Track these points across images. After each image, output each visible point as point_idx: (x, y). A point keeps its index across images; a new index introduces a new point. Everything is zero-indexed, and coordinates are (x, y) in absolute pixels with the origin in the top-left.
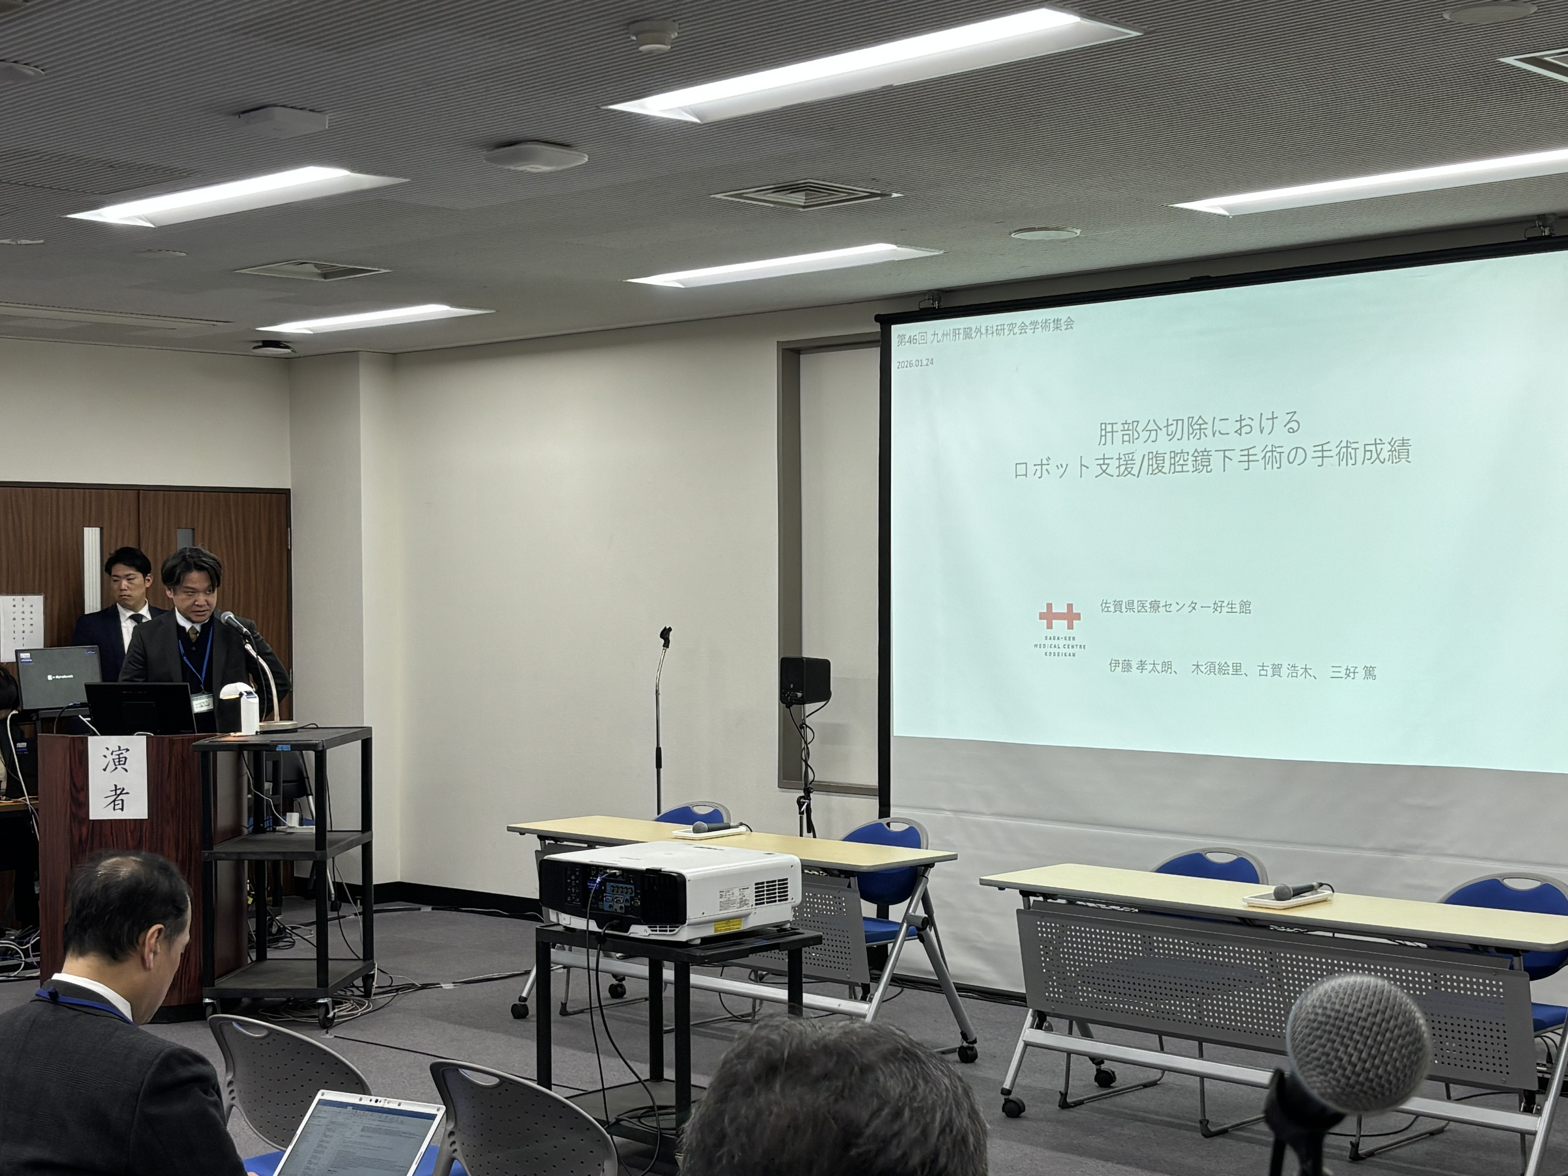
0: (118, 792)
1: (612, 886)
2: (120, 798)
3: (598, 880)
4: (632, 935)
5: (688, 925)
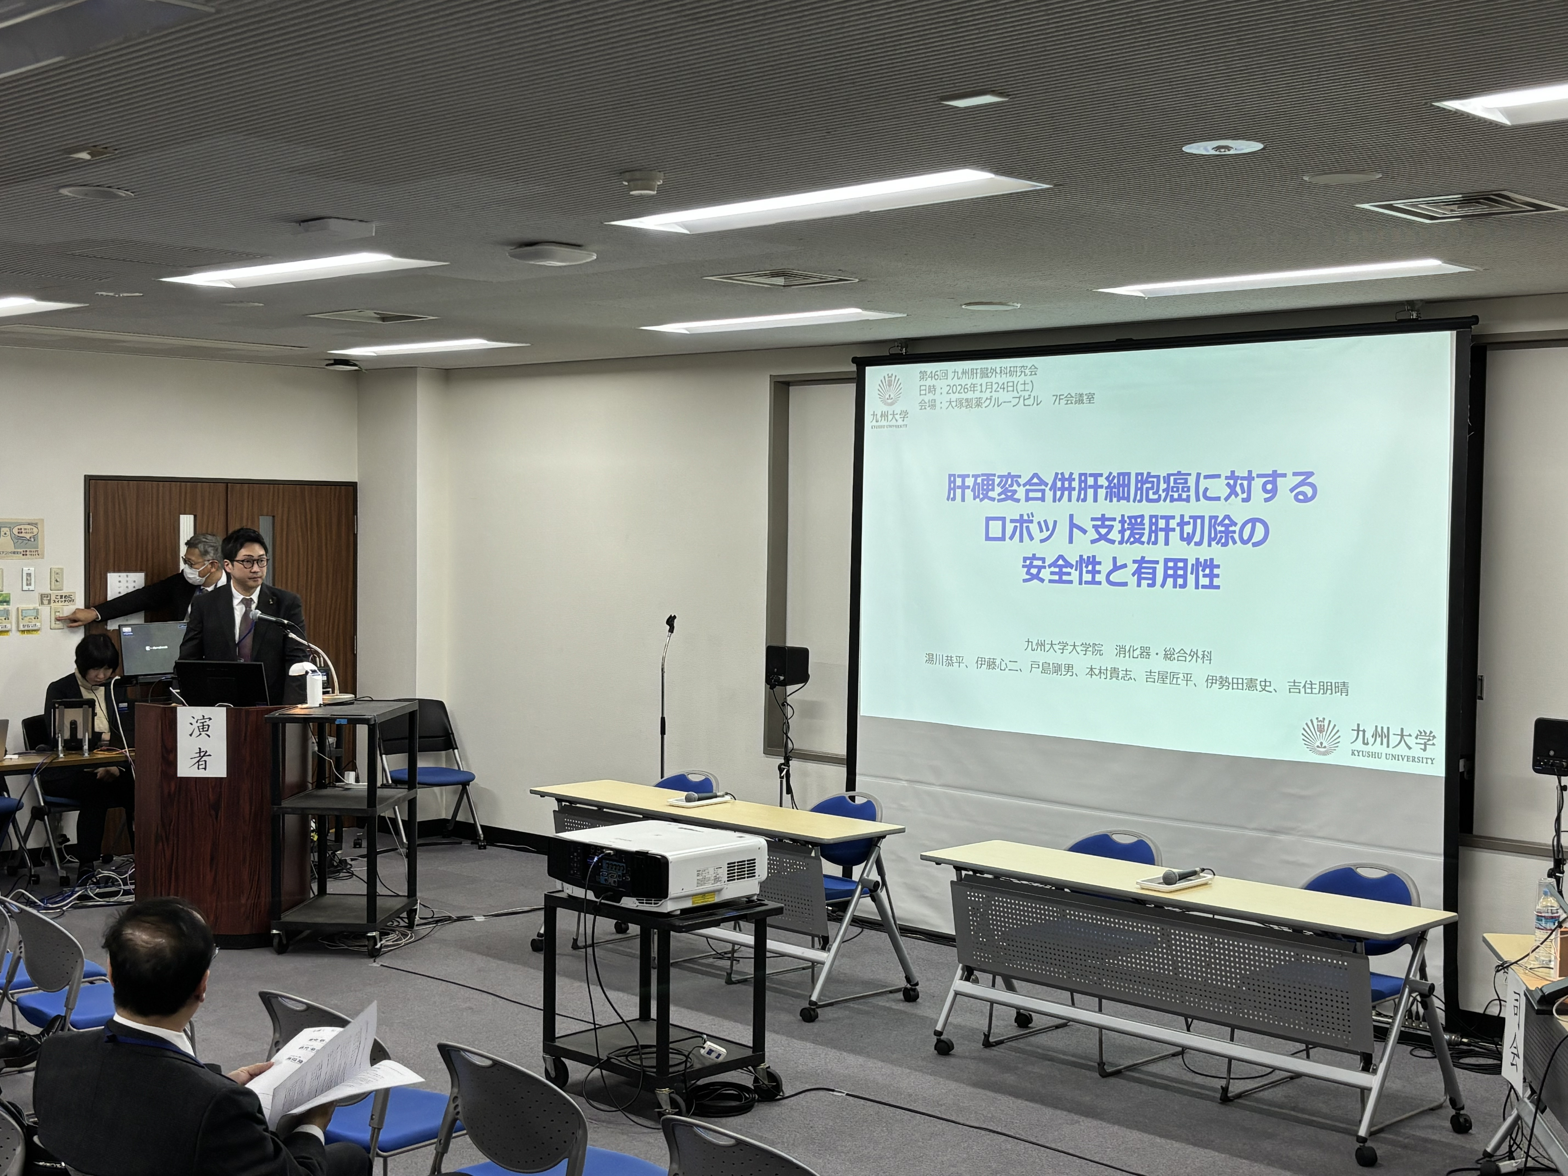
0: (202, 754)
1: (608, 863)
2: (203, 759)
3: (596, 859)
4: (622, 906)
5: (670, 899)
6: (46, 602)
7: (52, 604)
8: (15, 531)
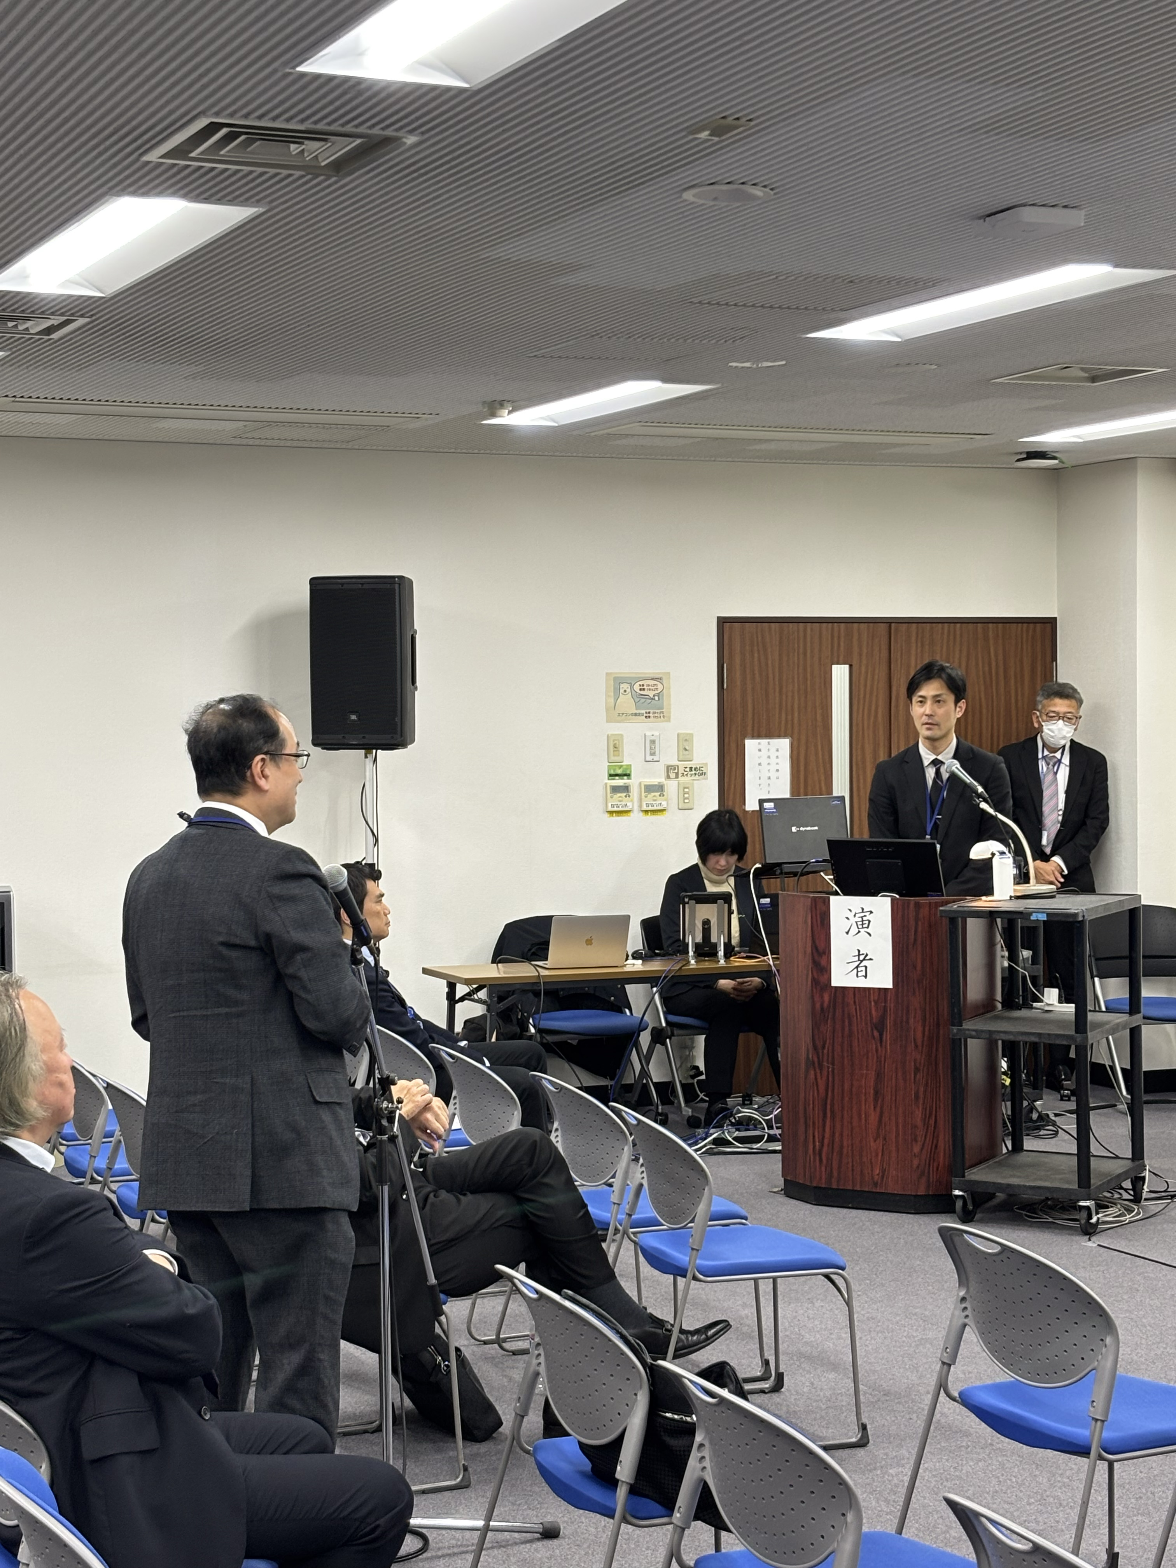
0: (862, 958)
2: (862, 965)
6: (672, 775)
7: (680, 778)
8: (637, 687)
